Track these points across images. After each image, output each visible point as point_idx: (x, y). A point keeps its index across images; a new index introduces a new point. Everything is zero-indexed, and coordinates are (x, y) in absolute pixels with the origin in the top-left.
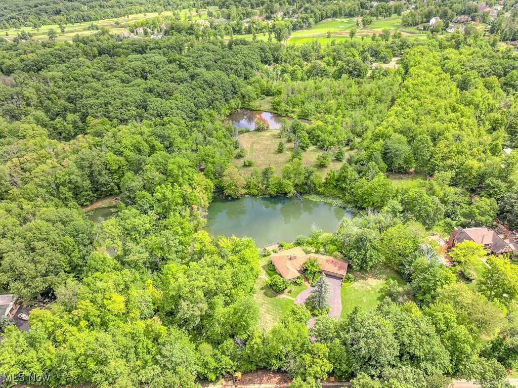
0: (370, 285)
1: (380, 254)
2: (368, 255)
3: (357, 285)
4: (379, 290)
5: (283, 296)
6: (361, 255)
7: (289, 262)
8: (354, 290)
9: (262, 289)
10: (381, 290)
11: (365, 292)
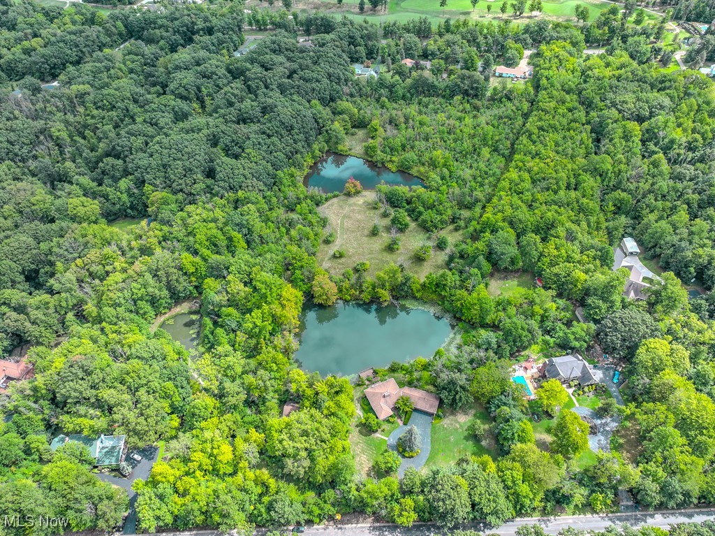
0: (458, 422)
2: (458, 396)
3: (446, 422)
4: (466, 427)
5: (378, 435)
6: (451, 396)
7: (382, 399)
8: (444, 427)
9: (357, 426)
11: (454, 430)
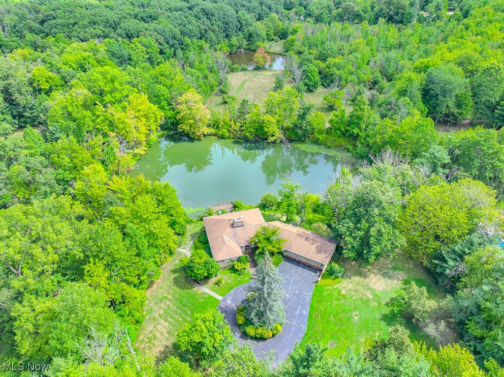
0: (371, 289)
1: (397, 232)
2: (373, 231)
3: (346, 285)
4: (388, 300)
5: (203, 289)
6: (359, 229)
7: (229, 230)
8: (340, 294)
9: (174, 271)
10: (392, 302)
11: (360, 302)
